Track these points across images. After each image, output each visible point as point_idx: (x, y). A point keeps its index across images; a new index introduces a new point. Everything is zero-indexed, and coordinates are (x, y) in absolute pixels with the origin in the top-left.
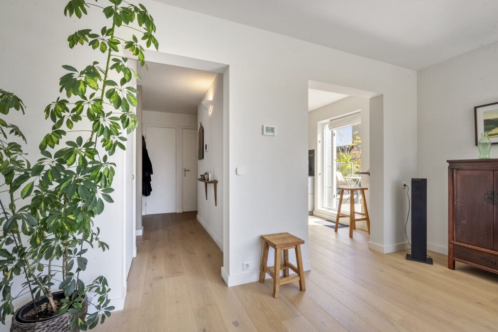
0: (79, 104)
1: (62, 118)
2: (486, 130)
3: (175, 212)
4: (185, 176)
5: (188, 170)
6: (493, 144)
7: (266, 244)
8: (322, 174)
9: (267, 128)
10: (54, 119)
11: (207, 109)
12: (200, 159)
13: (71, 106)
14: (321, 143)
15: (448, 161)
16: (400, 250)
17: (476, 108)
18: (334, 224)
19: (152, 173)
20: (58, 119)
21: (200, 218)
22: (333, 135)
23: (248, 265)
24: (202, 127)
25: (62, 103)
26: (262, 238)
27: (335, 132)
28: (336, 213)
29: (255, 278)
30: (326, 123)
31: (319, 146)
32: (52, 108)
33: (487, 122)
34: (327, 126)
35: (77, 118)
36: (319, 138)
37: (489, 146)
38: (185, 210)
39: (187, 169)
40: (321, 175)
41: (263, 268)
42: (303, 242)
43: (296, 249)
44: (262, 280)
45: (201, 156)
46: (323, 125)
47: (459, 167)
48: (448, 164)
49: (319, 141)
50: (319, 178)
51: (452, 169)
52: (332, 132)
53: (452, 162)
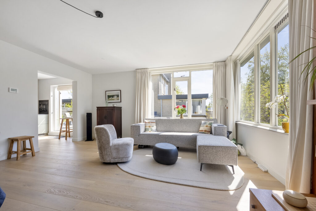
2: (108, 98)
7: (12, 141)
9: (12, 89)
14: (53, 97)
16: (84, 140)
17: (106, 91)
18: (58, 137)
22: (60, 93)
26: (9, 138)
30: (56, 87)
31: (51, 98)
33: (108, 96)
34: (57, 88)
36: (51, 94)
37: (108, 103)
40: (53, 114)
41: (10, 152)
43: (30, 140)
44: (9, 158)
46: (54, 88)
47: (99, 109)
48: (97, 108)
49: (52, 96)
50: (51, 116)
51: (97, 110)
52: (59, 92)
53: (98, 108)
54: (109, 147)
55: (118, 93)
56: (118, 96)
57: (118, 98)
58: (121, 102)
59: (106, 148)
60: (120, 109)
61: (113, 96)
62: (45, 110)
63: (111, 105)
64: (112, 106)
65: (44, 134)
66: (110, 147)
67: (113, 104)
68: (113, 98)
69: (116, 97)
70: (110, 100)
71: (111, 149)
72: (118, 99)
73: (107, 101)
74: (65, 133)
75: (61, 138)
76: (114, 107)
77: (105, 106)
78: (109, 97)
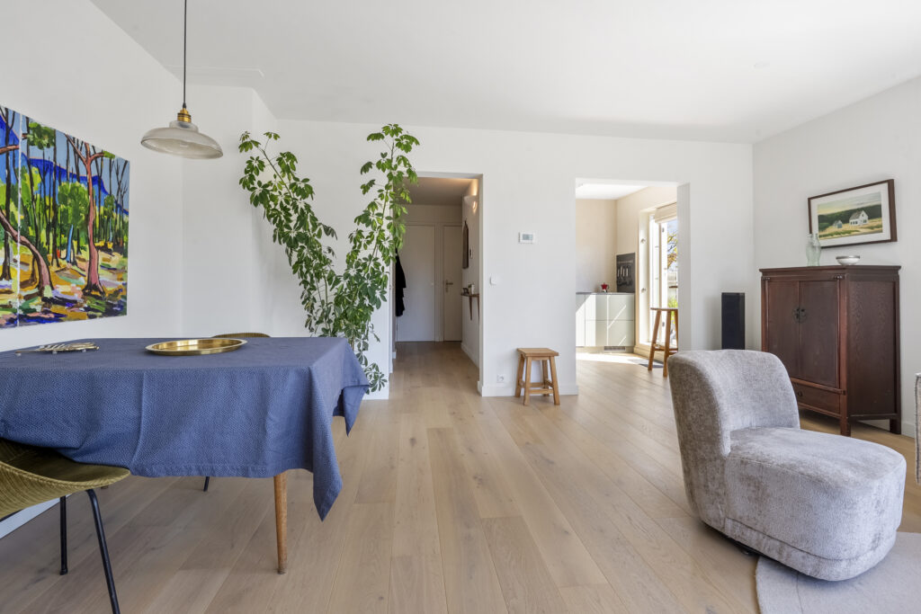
0: (372, 233)
1: (361, 243)
2: (821, 228)
3: (433, 340)
4: (447, 291)
5: (451, 284)
6: (823, 248)
7: (522, 357)
8: (647, 290)
9: (524, 235)
10: (355, 243)
11: (471, 207)
12: (464, 268)
13: (366, 234)
14: (645, 243)
15: (761, 270)
17: (809, 199)
19: (405, 287)
20: (358, 244)
21: (465, 347)
22: (661, 230)
23: (503, 378)
24: (466, 226)
25: (360, 232)
26: (518, 350)
27: (664, 225)
28: (650, 344)
29: (510, 392)
31: (642, 247)
32: (354, 235)
33: (822, 219)
34: (654, 216)
35: (369, 242)
36: (642, 236)
37: (817, 251)
38: (446, 339)
39: (449, 281)
40: (645, 292)
41: (519, 384)
42: (557, 354)
44: (518, 395)
45: (466, 265)
46: (649, 216)
47: (771, 278)
48: (761, 274)
49: (643, 240)
50: (642, 297)
51: (763, 281)
52: (660, 227)
53: (765, 272)
54: (715, 459)
55: (878, 195)
56: (874, 212)
57: (875, 222)
58: (894, 238)
59: (703, 460)
60: (889, 277)
61: (845, 217)
62: (627, 281)
63: (829, 259)
64: (836, 263)
65: (623, 348)
66: (718, 461)
67: (841, 252)
68: (846, 227)
69: (864, 216)
70: (831, 235)
71: (723, 473)
72: (879, 228)
73: (816, 244)
74: (663, 353)
75: (653, 369)
76: (843, 268)
77: (803, 262)
78: (826, 221)
